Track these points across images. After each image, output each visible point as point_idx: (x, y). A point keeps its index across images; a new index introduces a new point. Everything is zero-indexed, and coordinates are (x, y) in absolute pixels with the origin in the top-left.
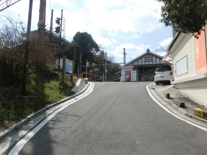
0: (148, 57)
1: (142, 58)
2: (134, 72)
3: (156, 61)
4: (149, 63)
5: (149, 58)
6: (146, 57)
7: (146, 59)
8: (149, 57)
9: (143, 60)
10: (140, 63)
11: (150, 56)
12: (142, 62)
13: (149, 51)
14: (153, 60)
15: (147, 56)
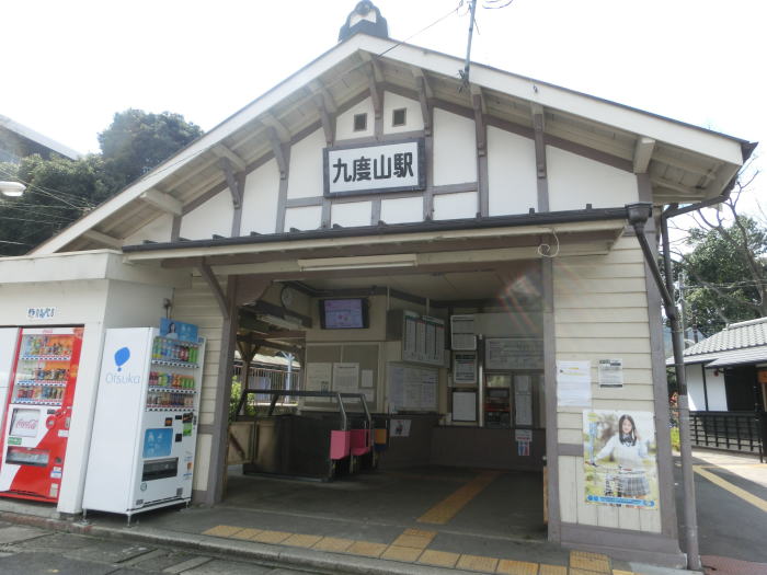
0: (369, 131)
1: (295, 149)
2: (122, 356)
3: (480, 188)
4: (376, 212)
5: (379, 140)
6: (346, 129)
7: (334, 157)
8: (389, 128)
9: (306, 175)
10: (260, 214)
11: (399, 118)
12: (285, 204)
13: (379, 29)
14: (440, 178)
15: (360, 123)
